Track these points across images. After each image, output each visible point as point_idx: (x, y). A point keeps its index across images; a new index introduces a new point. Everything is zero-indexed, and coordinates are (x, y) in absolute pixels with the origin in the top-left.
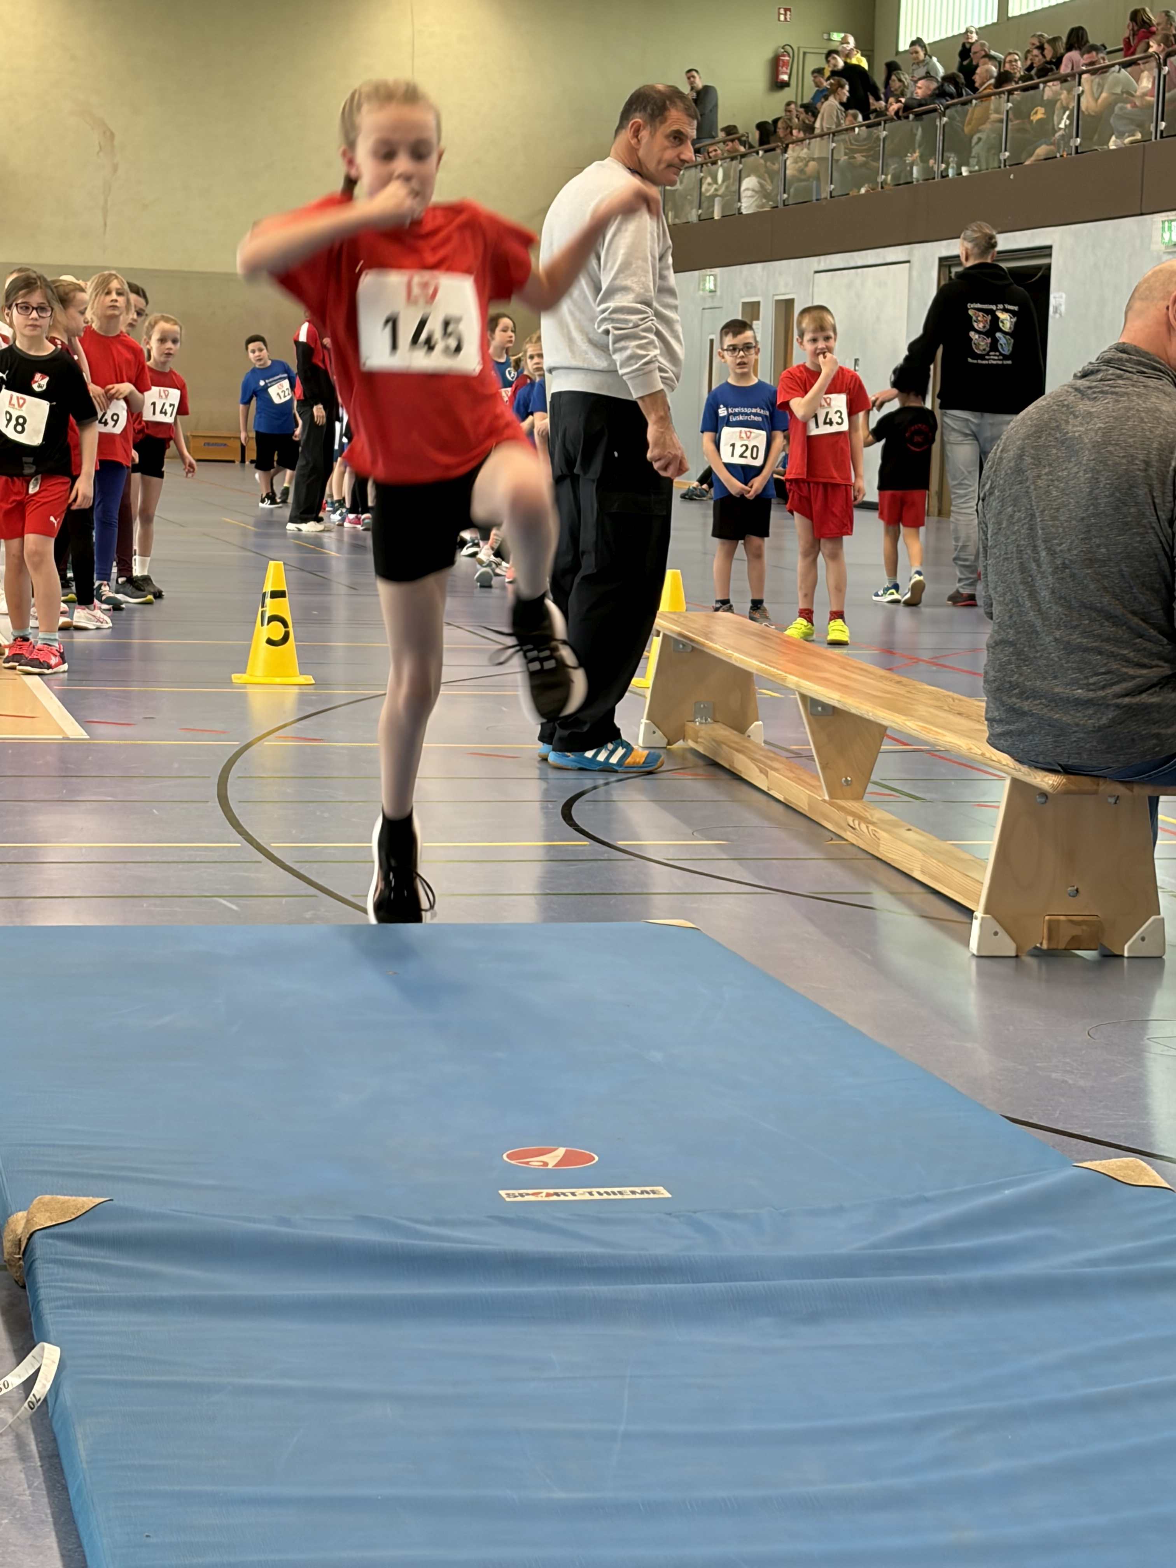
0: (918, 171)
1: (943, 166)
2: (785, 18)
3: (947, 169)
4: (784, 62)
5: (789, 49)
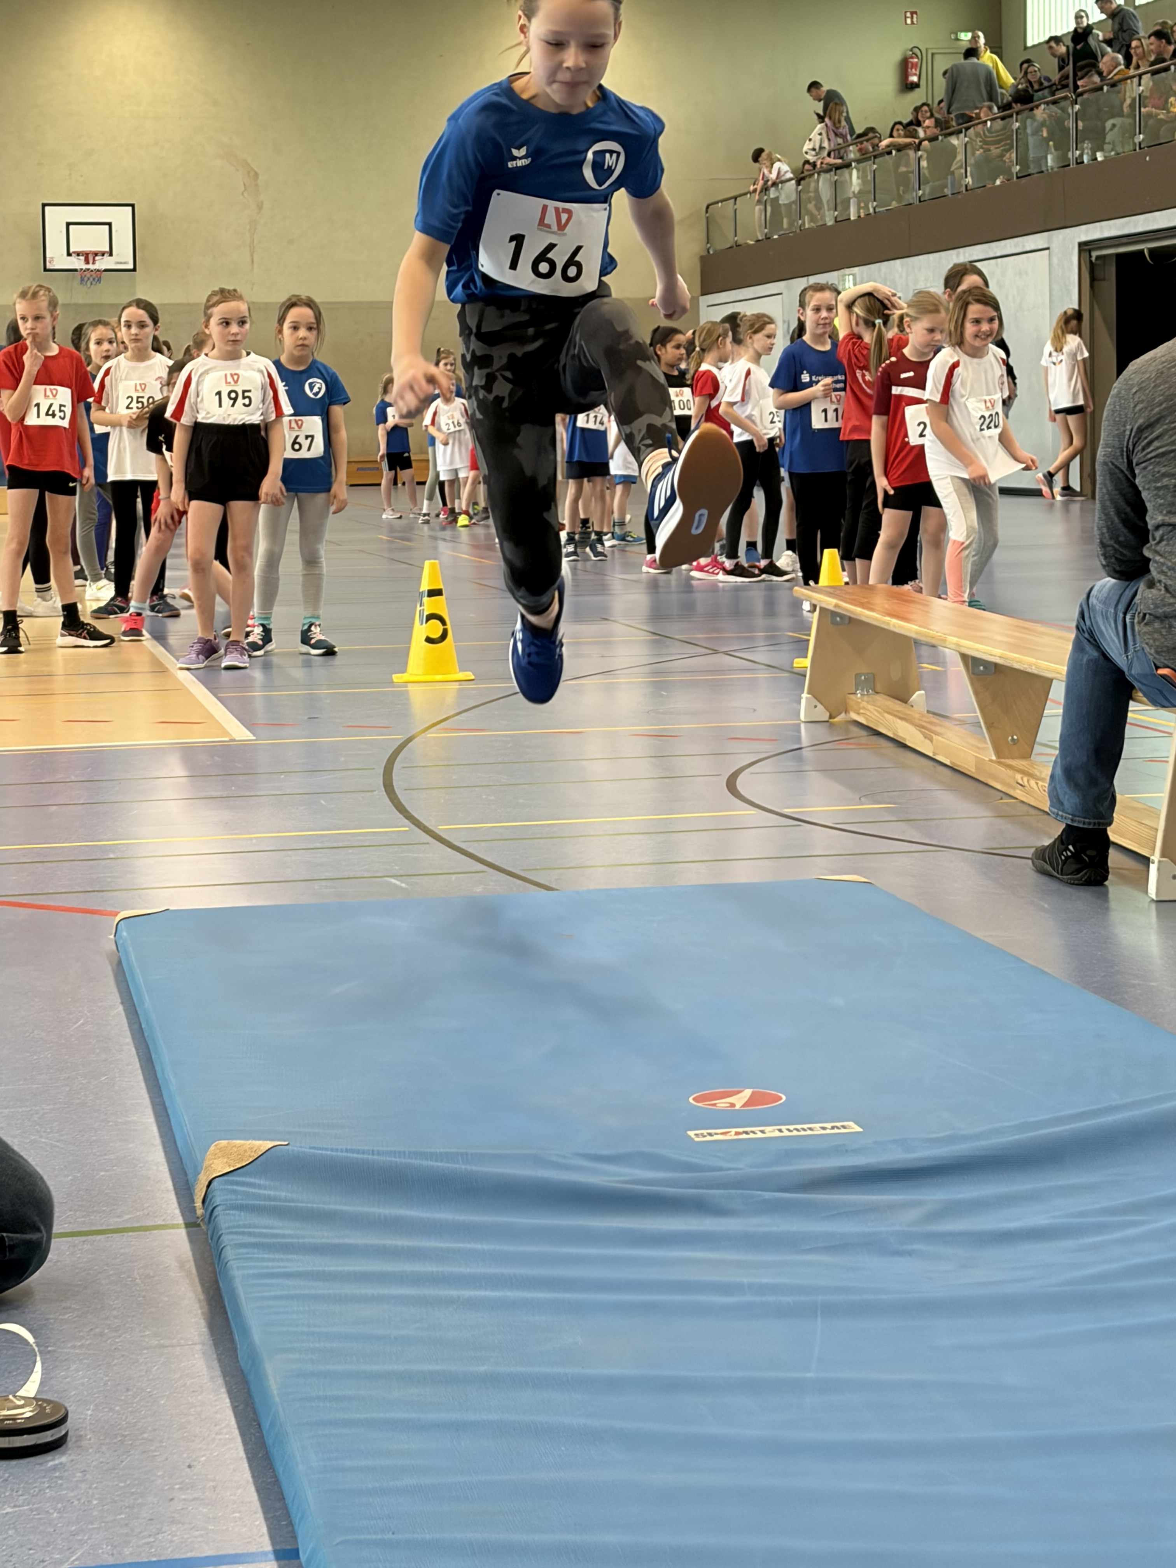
0: (1053, 160)
1: (1078, 152)
2: (912, 23)
3: (1081, 156)
4: (912, 64)
5: (916, 50)
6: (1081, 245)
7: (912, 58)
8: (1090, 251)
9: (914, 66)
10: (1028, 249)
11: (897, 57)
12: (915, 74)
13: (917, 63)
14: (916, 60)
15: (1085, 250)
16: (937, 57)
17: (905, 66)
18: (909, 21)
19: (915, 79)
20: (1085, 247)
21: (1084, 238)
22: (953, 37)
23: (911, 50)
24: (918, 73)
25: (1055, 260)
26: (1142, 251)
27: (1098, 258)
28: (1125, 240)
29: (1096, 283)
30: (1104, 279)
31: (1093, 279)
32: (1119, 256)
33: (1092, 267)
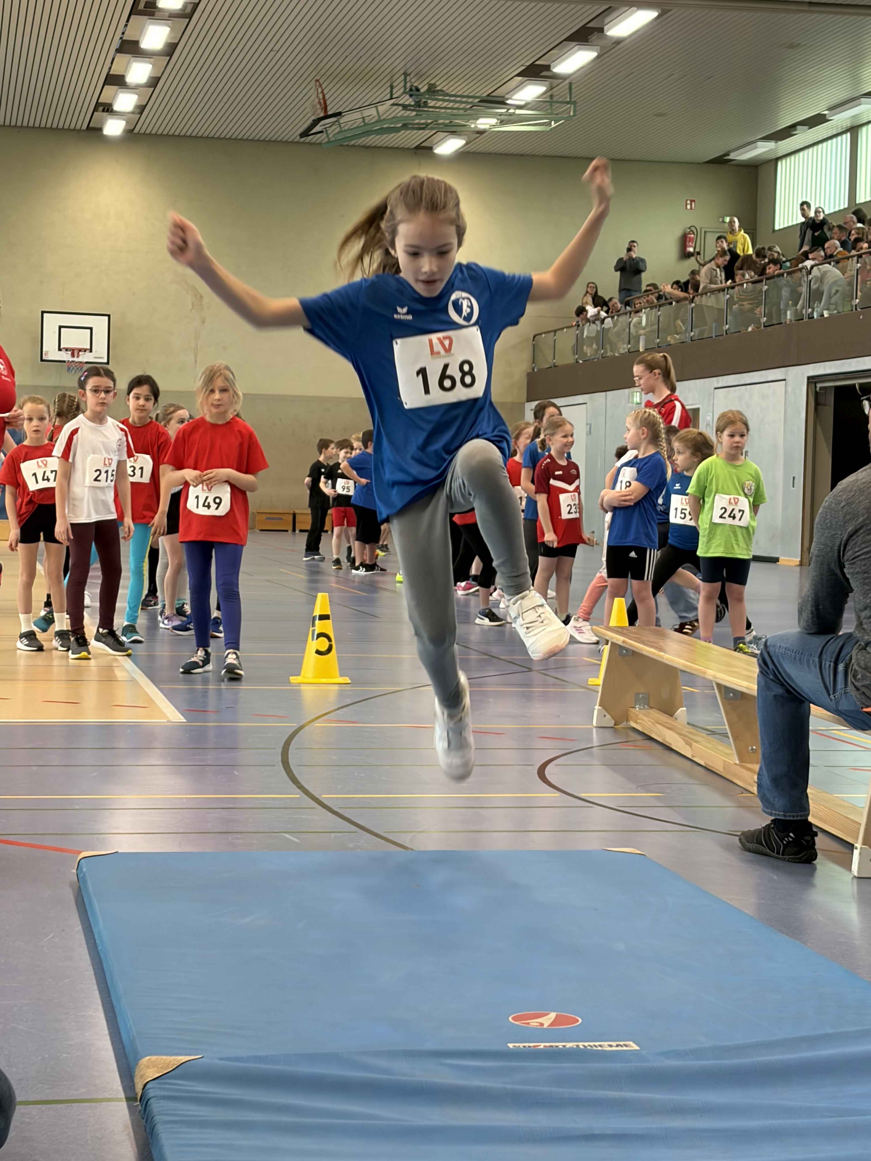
0: (791, 314)
1: (810, 310)
2: (691, 208)
3: (812, 313)
4: (690, 238)
5: (693, 229)
6: (809, 378)
7: (690, 234)
8: (815, 383)
9: (691, 240)
10: (770, 379)
11: (679, 233)
12: (692, 246)
13: (693, 238)
15: (812, 382)
16: (708, 234)
17: (684, 240)
18: (689, 207)
19: (691, 250)
20: (812, 380)
21: (812, 374)
23: (689, 228)
25: (789, 389)
26: (854, 385)
27: (821, 388)
28: (841, 376)
29: (819, 407)
30: (825, 405)
31: (817, 404)
32: (837, 389)
33: (817, 394)
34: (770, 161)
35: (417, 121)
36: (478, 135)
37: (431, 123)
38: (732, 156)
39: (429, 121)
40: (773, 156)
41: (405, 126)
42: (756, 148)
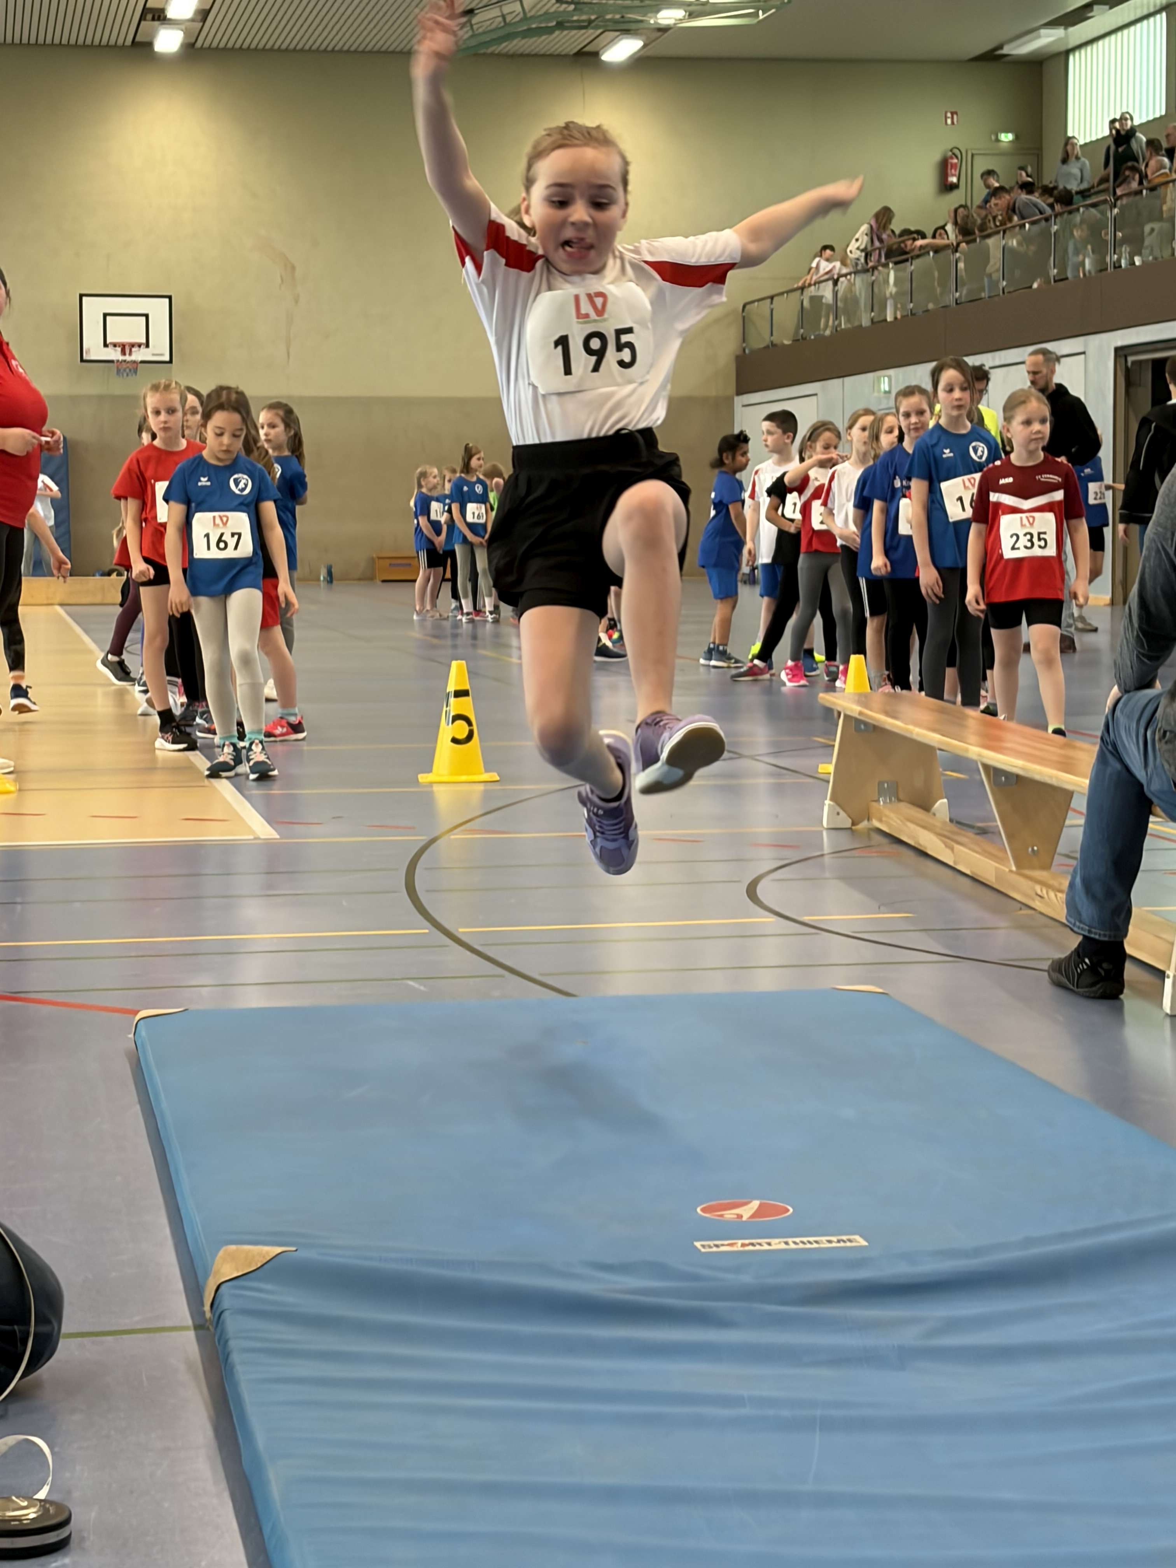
0: (1091, 264)
1: (1116, 256)
2: (953, 123)
3: (1119, 260)
4: (952, 165)
5: (957, 152)
6: (1117, 350)
7: (952, 158)
8: (1126, 356)
9: (954, 166)
11: (937, 157)
12: (955, 175)
13: (956, 164)
14: (955, 161)
16: (976, 157)
17: (944, 166)
18: (949, 121)
19: (954, 180)
20: (1121, 353)
21: (1120, 343)
22: (993, 137)
23: (951, 150)
24: (957, 173)
25: (1091, 365)
27: (1133, 363)
28: (1159, 346)
29: (1132, 388)
30: (1140, 385)
31: (1129, 384)
33: (1128, 372)
34: (1058, 54)
35: (575, 18)
36: (659, 34)
37: (597, 18)
38: (1006, 50)
39: (593, 17)
40: (1063, 48)
41: (560, 26)
42: (1039, 37)
